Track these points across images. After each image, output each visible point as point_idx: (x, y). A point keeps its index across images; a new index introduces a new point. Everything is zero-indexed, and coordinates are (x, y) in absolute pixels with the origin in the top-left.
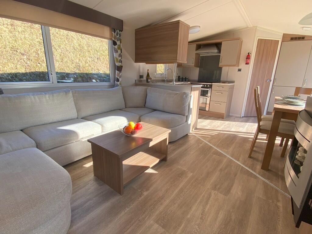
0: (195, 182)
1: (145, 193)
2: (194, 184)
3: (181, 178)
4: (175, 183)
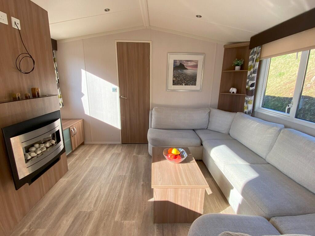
0: (110, 210)
1: (142, 183)
2: (110, 208)
3: (125, 207)
4: (127, 200)
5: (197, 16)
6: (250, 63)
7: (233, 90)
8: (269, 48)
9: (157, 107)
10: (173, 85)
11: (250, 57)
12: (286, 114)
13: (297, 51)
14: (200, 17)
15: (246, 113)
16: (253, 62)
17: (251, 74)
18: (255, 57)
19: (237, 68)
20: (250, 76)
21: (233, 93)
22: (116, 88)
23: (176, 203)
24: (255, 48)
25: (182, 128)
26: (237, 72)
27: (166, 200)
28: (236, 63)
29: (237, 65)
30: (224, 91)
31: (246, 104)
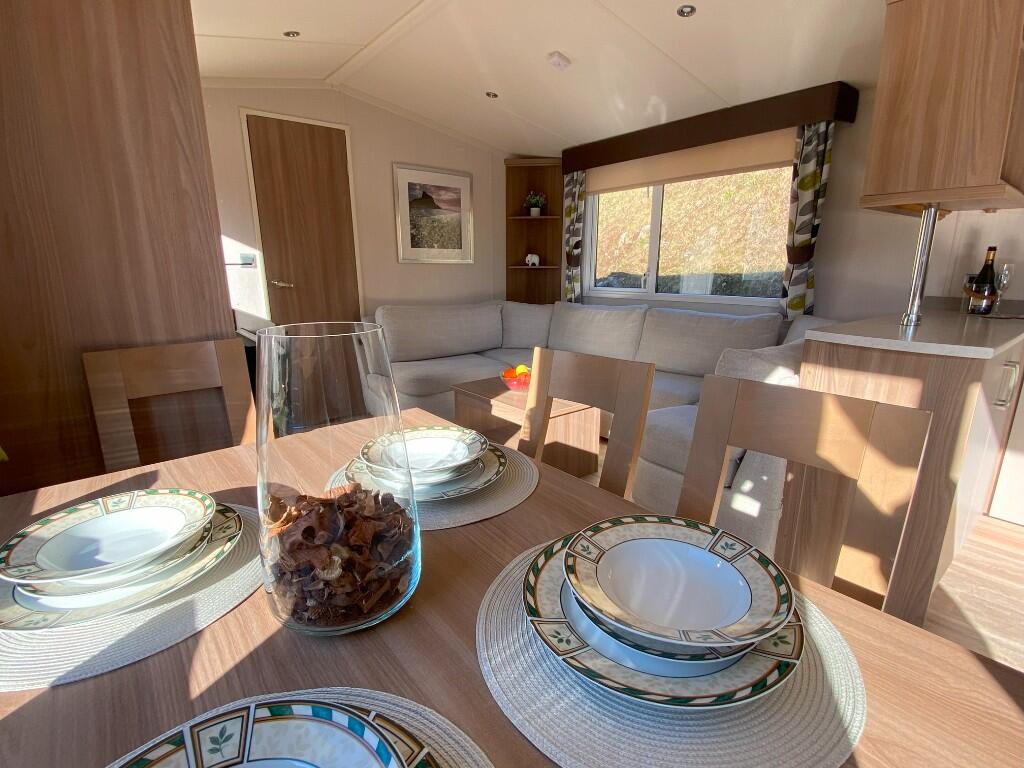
5: (488, 94)
6: (567, 202)
7: (533, 259)
8: (599, 175)
9: (389, 307)
10: (413, 246)
11: (566, 189)
12: (642, 290)
13: (647, 184)
14: (496, 96)
15: (570, 300)
16: (574, 200)
17: (572, 223)
18: (576, 190)
19: (535, 212)
20: (572, 227)
21: (534, 264)
22: (255, 256)
23: (567, 444)
24: (575, 173)
25: (457, 350)
26: (535, 219)
27: (555, 440)
28: (533, 201)
29: (535, 206)
30: (515, 263)
31: (570, 283)
